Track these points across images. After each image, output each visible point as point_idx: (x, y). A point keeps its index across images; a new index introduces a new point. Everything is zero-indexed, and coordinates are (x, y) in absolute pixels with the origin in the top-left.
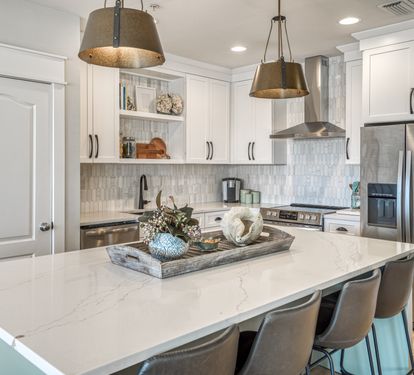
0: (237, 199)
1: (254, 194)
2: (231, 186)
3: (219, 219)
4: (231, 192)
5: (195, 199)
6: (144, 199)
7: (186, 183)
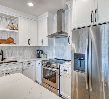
0: (40, 56)
1: (45, 55)
2: (38, 53)
3: (29, 64)
4: (39, 54)
5: (27, 57)
6: (3, 58)
7: (23, 52)
